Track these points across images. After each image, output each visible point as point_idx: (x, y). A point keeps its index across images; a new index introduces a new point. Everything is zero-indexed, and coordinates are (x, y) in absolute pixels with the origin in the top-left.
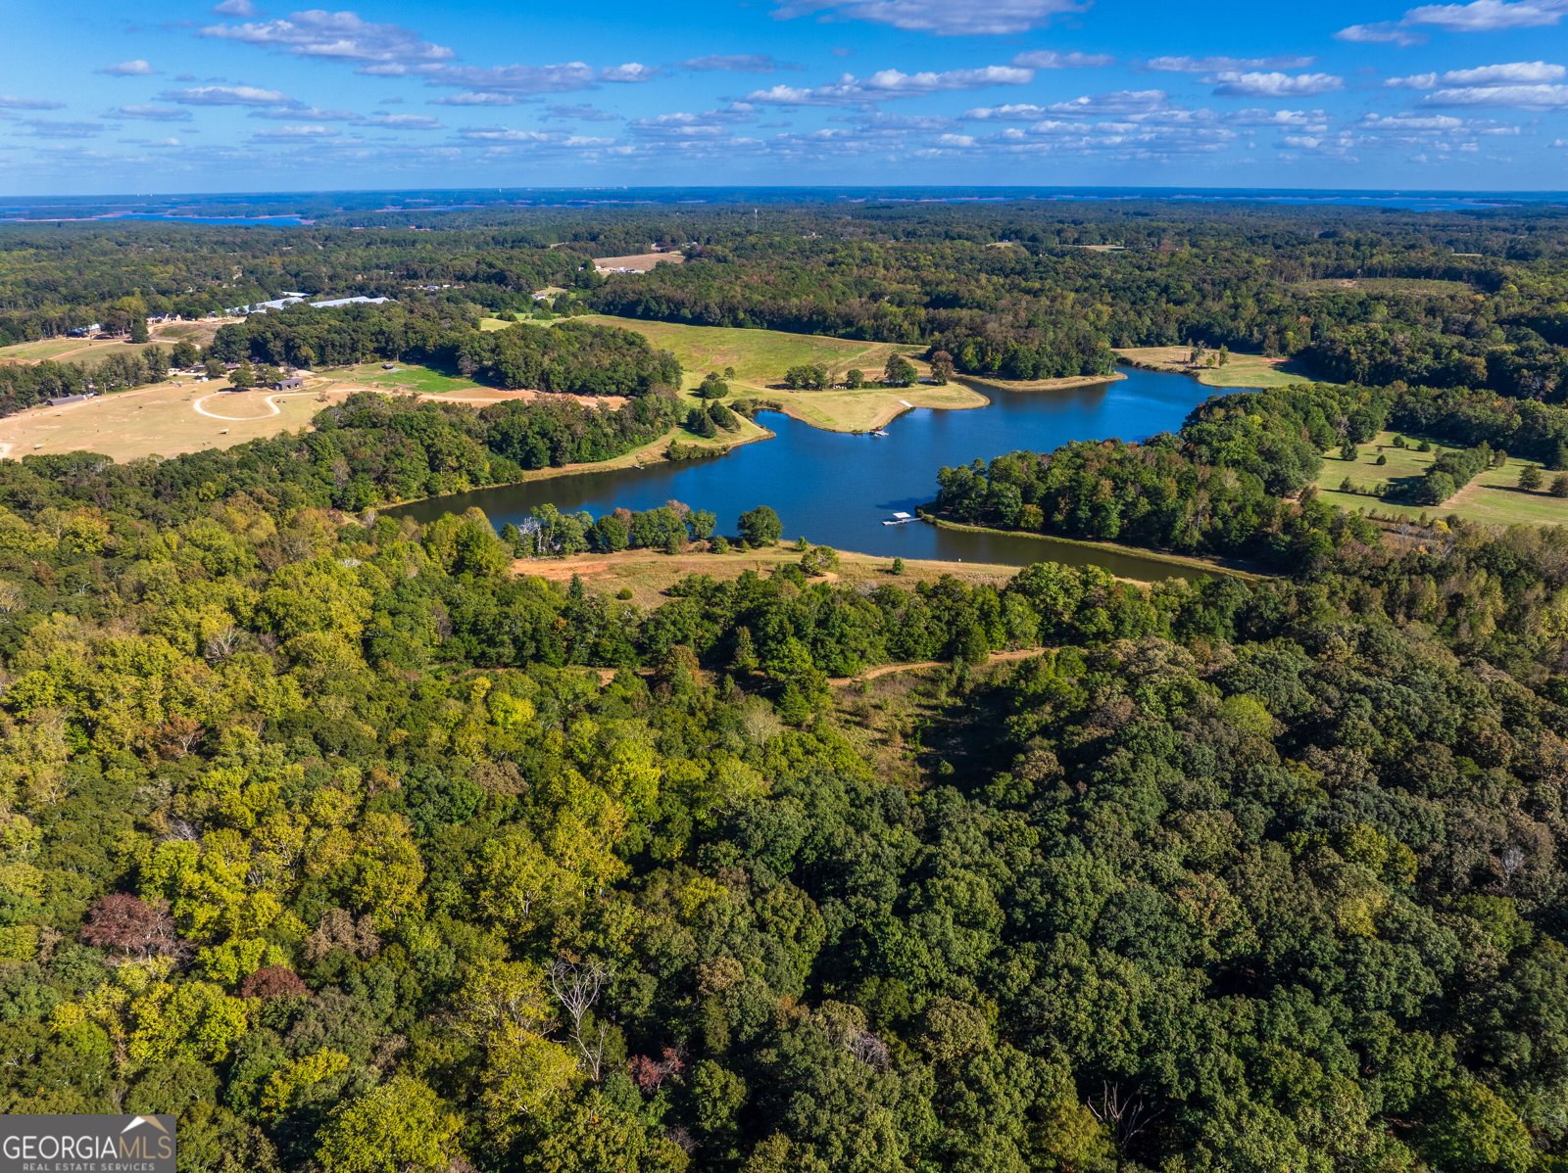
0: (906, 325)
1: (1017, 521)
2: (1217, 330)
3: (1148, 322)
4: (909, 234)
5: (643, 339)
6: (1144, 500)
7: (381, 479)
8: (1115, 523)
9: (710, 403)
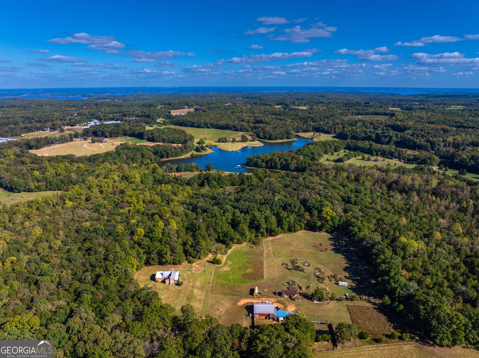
0: (248, 128)
1: (261, 166)
2: (321, 128)
3: (305, 127)
4: (255, 103)
5: (185, 131)
6: (284, 161)
7: (133, 160)
8: (279, 166)
9: (201, 145)
